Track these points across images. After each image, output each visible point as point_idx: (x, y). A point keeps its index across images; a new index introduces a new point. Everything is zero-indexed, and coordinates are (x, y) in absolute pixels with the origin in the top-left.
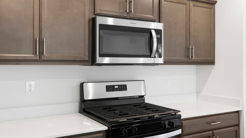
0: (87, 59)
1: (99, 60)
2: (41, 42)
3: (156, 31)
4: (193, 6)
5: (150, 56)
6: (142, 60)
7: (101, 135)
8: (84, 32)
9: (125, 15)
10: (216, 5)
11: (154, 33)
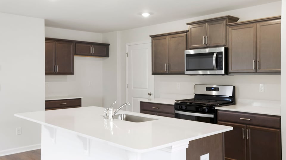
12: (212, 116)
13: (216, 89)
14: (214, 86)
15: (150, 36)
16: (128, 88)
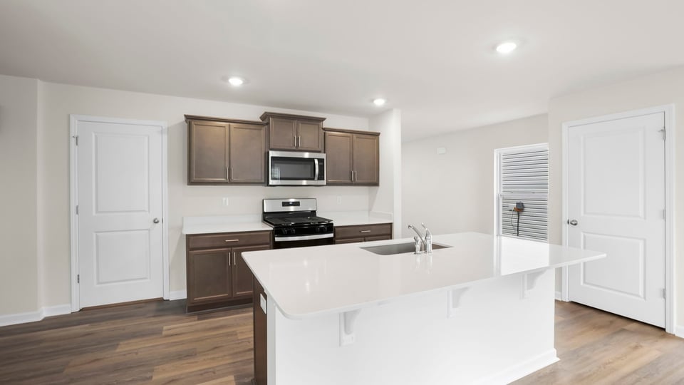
0: (263, 181)
1: (271, 182)
2: (230, 170)
3: (319, 160)
4: (357, 138)
5: (313, 179)
6: (304, 182)
7: (269, 233)
8: (261, 162)
9: (294, 148)
10: (380, 136)
11: (316, 162)
12: (331, 235)
13: (296, 204)
14: (292, 200)
15: (186, 116)
16: (77, 213)
